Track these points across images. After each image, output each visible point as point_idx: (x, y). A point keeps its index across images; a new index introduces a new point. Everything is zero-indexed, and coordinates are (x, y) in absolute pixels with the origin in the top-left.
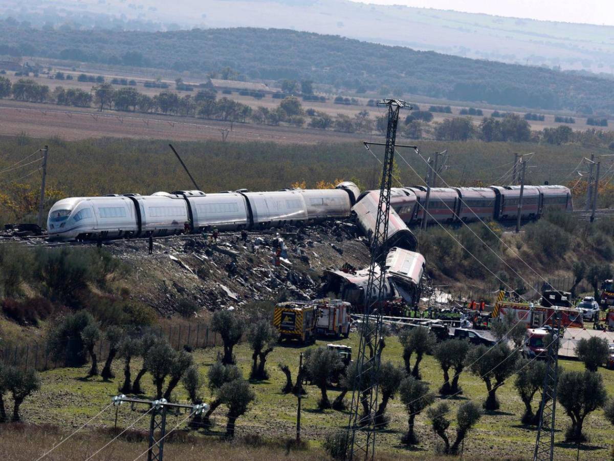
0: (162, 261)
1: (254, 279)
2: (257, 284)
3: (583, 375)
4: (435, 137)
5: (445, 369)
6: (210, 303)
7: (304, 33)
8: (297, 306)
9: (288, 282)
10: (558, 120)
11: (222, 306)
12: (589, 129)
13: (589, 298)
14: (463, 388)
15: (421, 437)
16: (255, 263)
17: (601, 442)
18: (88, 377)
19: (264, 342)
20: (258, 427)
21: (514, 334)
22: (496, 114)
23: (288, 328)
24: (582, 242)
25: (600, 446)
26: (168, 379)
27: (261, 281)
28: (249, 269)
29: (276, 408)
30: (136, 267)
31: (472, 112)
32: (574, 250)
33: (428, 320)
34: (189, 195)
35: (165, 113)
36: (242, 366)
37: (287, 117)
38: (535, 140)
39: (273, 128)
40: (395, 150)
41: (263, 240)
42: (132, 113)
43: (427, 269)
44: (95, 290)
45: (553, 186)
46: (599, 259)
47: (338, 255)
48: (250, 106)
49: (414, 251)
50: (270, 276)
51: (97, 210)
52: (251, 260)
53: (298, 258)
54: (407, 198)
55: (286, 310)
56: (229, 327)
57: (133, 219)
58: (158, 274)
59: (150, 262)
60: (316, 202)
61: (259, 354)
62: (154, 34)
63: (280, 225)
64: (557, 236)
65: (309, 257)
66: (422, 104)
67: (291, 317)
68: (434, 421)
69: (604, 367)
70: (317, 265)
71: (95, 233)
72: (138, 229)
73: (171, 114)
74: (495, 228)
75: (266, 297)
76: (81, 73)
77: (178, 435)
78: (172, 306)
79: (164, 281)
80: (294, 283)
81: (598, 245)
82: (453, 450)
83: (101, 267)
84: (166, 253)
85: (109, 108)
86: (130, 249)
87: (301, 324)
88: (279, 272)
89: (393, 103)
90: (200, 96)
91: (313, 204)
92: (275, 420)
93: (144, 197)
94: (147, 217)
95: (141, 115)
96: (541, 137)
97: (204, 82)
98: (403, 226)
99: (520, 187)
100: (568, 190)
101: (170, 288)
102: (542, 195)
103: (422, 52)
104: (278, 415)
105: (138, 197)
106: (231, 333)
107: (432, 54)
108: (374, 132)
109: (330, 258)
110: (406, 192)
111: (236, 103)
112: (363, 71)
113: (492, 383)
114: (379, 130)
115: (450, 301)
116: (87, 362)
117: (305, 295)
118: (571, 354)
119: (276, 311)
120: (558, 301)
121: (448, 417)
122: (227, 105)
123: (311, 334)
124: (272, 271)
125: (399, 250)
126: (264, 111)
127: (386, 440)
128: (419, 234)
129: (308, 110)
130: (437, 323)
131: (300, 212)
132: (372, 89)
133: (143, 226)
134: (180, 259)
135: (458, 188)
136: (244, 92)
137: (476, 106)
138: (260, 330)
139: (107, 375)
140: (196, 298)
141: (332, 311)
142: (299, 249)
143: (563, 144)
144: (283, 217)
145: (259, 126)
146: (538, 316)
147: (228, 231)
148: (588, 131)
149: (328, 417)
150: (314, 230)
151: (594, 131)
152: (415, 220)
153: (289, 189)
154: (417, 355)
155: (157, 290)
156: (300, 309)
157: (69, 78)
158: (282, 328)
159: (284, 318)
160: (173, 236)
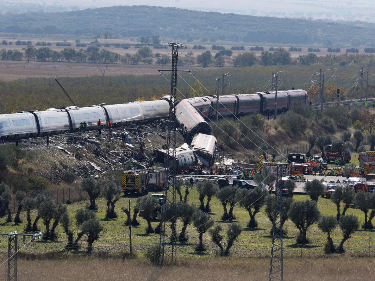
0: (53, 150)
1: (111, 158)
2: (113, 160)
3: (305, 203)
4: (233, 65)
5: (224, 205)
6: (83, 174)
7: (154, 7)
8: (135, 172)
9: (132, 158)
10: (310, 50)
11: (91, 175)
12: (328, 54)
13: (317, 156)
14: (236, 216)
15: (208, 246)
16: (111, 148)
17: (318, 243)
18: (6, 223)
19: (113, 195)
20: (108, 247)
21: (268, 181)
22: (272, 49)
23: (131, 186)
24: (315, 123)
25: (317, 245)
26: (52, 221)
27: (115, 159)
28: (107, 152)
29: (120, 235)
30: (37, 155)
31: (257, 49)
32: (310, 128)
33: (218, 175)
34: (69, 109)
35: (68, 61)
36: (102, 211)
37: (142, 59)
38: (294, 63)
39: (135, 66)
40: (178, 73)
41: (116, 134)
42: (48, 63)
43: (219, 145)
44: (11, 170)
45: (296, 90)
46: (326, 132)
47: (163, 140)
48: (119, 54)
49: (210, 134)
50: (120, 155)
51: (11, 122)
52: (109, 146)
53: (138, 143)
54: (205, 103)
55: (129, 175)
56: (92, 188)
57: (34, 125)
58: (51, 158)
59: (46, 151)
60: (148, 109)
61: (111, 203)
62: (63, 13)
63: (126, 124)
64: (299, 120)
65: (145, 142)
66: (227, 46)
67: (132, 179)
68: (213, 236)
69: (325, 198)
70: (150, 146)
71: (11, 135)
72: (38, 132)
73: (72, 61)
74: (261, 118)
75: (119, 168)
76: (17, 40)
77: (57, 254)
78: (60, 177)
79: (55, 162)
80: (135, 159)
81: (326, 124)
82: (225, 253)
83: (15, 156)
84: (56, 145)
85: (34, 60)
86: (33, 144)
87: (138, 183)
88: (126, 153)
89: (174, 45)
90: (89, 50)
91: (147, 110)
92: (119, 242)
93: (40, 112)
94: (43, 124)
95: (53, 63)
96: (298, 61)
97: (94, 41)
98: (202, 120)
99: (275, 92)
100: (306, 92)
101: (58, 166)
102: (289, 96)
103: (227, 14)
104: (121, 239)
105: (37, 112)
106: (93, 191)
107: (233, 15)
108: (195, 65)
109: (158, 142)
110: (204, 99)
111: (111, 52)
112: (191, 28)
113: (252, 211)
114: (198, 63)
115: (233, 164)
116: (6, 214)
117: (142, 165)
118: (302, 191)
119: (123, 176)
120: (298, 160)
121: (221, 234)
122: (105, 54)
123: (145, 188)
124: (122, 152)
125: (200, 134)
126: (128, 55)
127: (186, 250)
128: (213, 124)
129: (156, 53)
130: (223, 177)
131: (140, 115)
132: (197, 38)
133: (41, 130)
134: (64, 148)
135: (237, 95)
136: (117, 45)
137: (259, 45)
138: (110, 188)
139: (18, 221)
140: (75, 171)
141: (158, 174)
142: (139, 138)
143: (311, 64)
144: (129, 119)
145: (125, 65)
146: (284, 169)
147: (94, 129)
148: (327, 56)
149: (152, 238)
150: (148, 126)
151: (331, 55)
152: (211, 116)
153: (131, 102)
154: (207, 197)
155: (51, 168)
156: (138, 174)
157: (10, 43)
158: (127, 186)
159: (128, 180)
160: (60, 135)
